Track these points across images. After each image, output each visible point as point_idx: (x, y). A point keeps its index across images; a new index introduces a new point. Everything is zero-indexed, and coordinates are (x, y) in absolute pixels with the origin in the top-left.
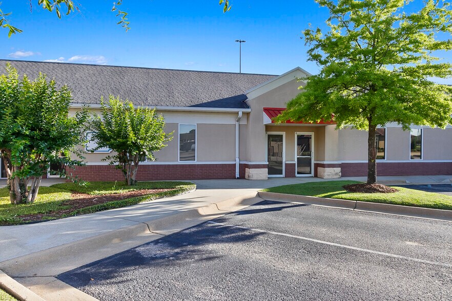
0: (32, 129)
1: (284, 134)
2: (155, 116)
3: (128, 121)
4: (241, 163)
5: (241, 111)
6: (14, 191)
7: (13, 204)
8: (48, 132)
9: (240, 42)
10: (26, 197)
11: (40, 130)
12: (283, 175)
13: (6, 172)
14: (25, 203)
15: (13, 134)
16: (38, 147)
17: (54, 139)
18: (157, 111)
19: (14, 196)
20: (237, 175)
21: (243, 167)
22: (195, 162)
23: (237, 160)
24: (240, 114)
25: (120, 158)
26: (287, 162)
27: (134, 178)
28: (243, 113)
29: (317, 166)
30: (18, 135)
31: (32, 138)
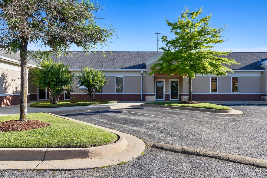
0: (57, 79)
1: (164, 80)
2: (102, 74)
3: (91, 76)
4: (144, 93)
5: (142, 70)
6: (51, 100)
7: (51, 104)
8: (61, 80)
9: (158, 34)
10: (55, 102)
11: (59, 79)
12: (164, 99)
13: (49, 93)
14: (54, 104)
15: (51, 81)
16: (58, 85)
17: (63, 82)
18: (103, 71)
19: (51, 101)
20: (142, 99)
21: (144, 96)
22: (123, 93)
23: (142, 92)
24: (142, 72)
25: (88, 90)
26: (165, 94)
27: (94, 98)
28: (143, 71)
29: (180, 95)
30: (53, 81)
31: (56, 82)
